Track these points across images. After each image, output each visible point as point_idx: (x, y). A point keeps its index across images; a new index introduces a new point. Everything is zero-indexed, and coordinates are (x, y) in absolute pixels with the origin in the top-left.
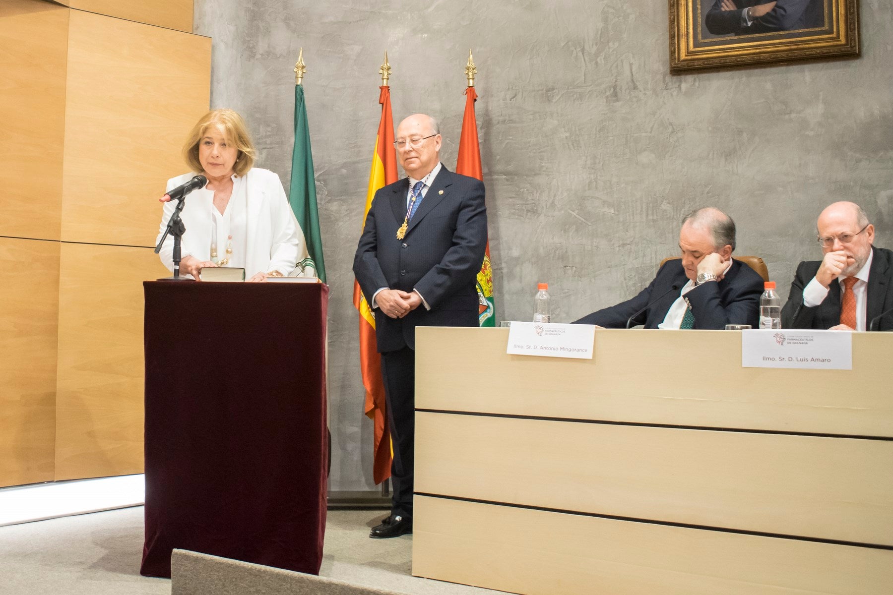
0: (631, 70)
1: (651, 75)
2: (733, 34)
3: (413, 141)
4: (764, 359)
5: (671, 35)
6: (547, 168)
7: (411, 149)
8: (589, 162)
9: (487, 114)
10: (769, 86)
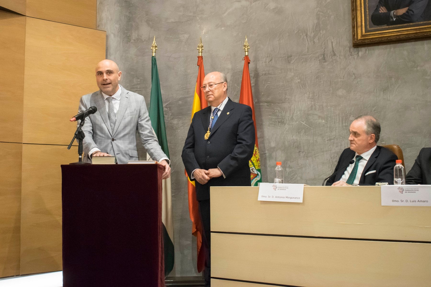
0: (332, 45)
1: (343, 48)
2: (386, 25)
3: (211, 86)
4: (393, 201)
5: (353, 26)
6: (289, 99)
7: (209, 90)
8: (311, 95)
9: (256, 70)
10: (405, 53)
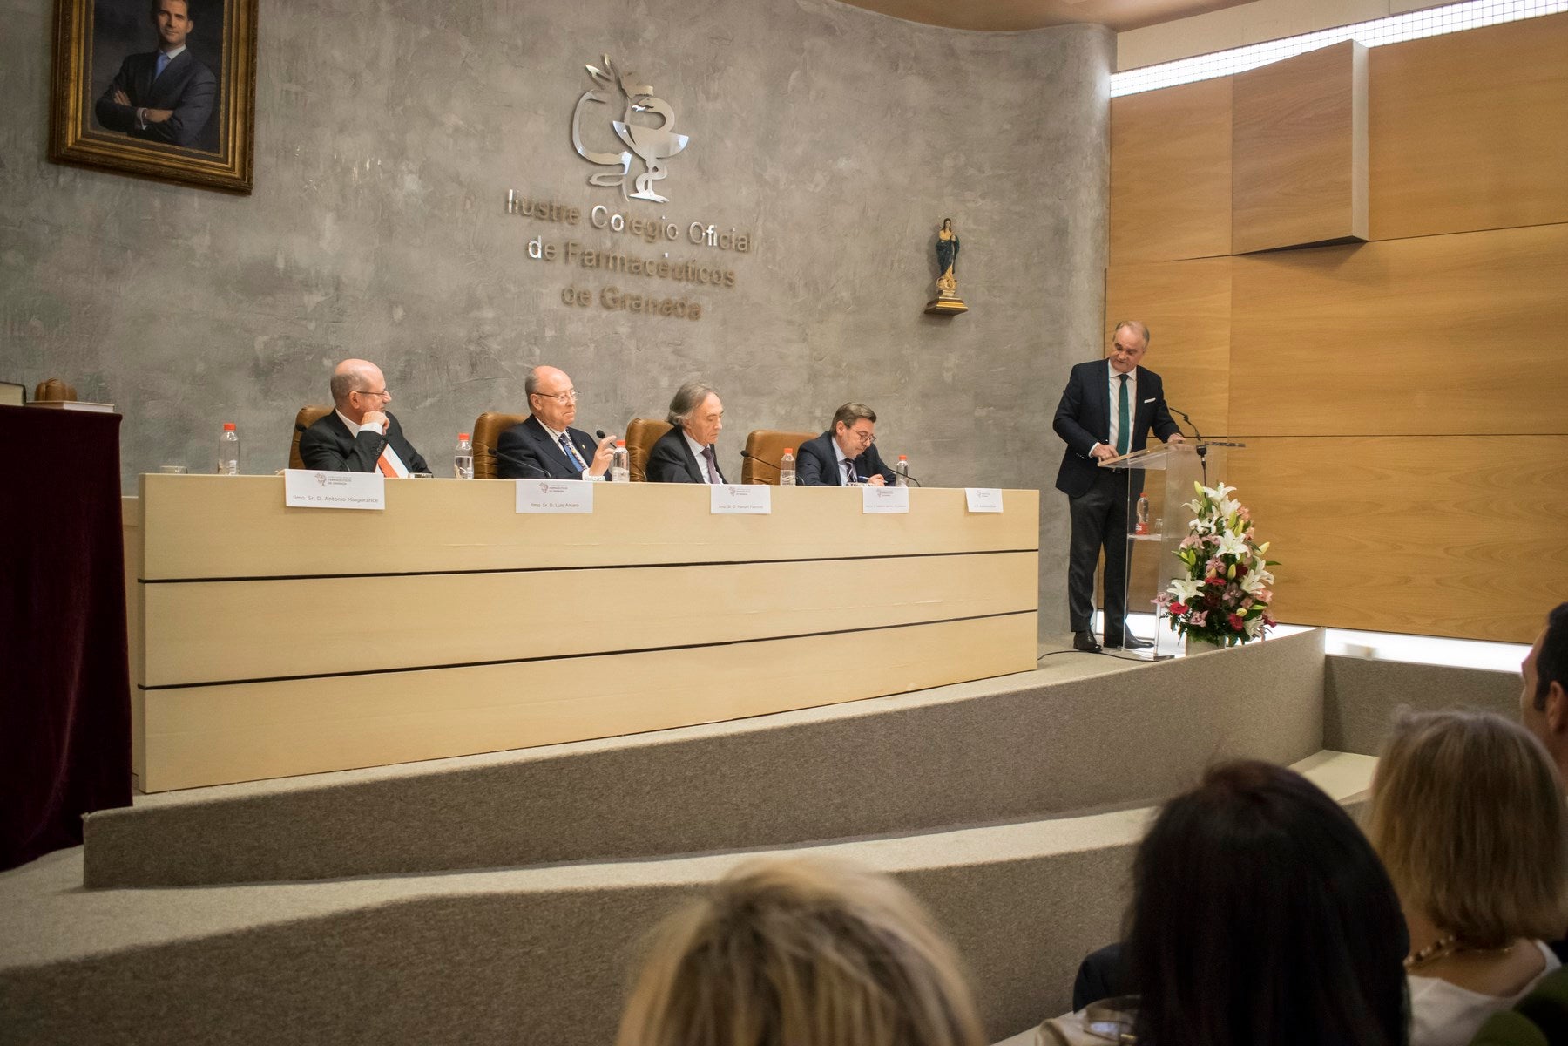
1: (22, 155)
2: (126, 134)
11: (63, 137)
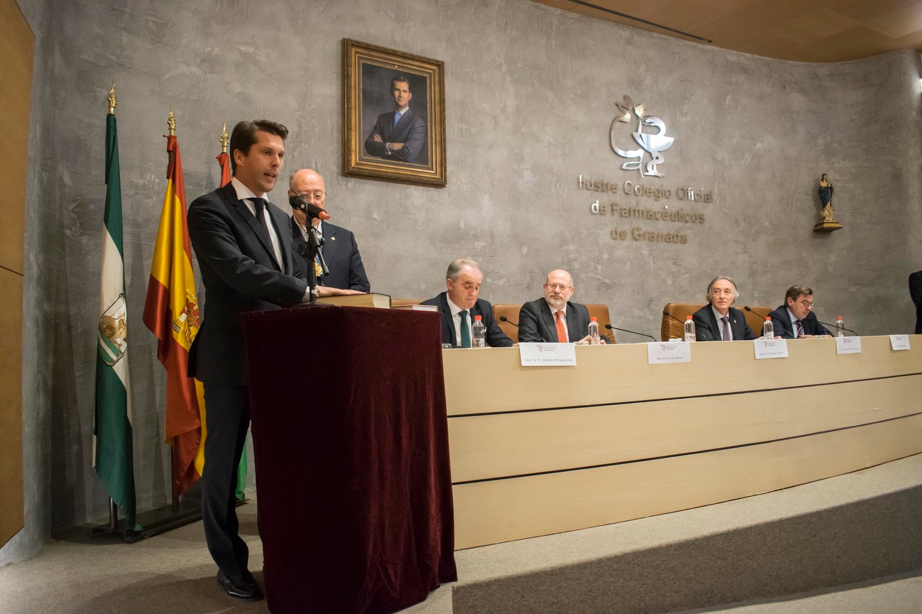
2: (381, 157)
11: (349, 161)
